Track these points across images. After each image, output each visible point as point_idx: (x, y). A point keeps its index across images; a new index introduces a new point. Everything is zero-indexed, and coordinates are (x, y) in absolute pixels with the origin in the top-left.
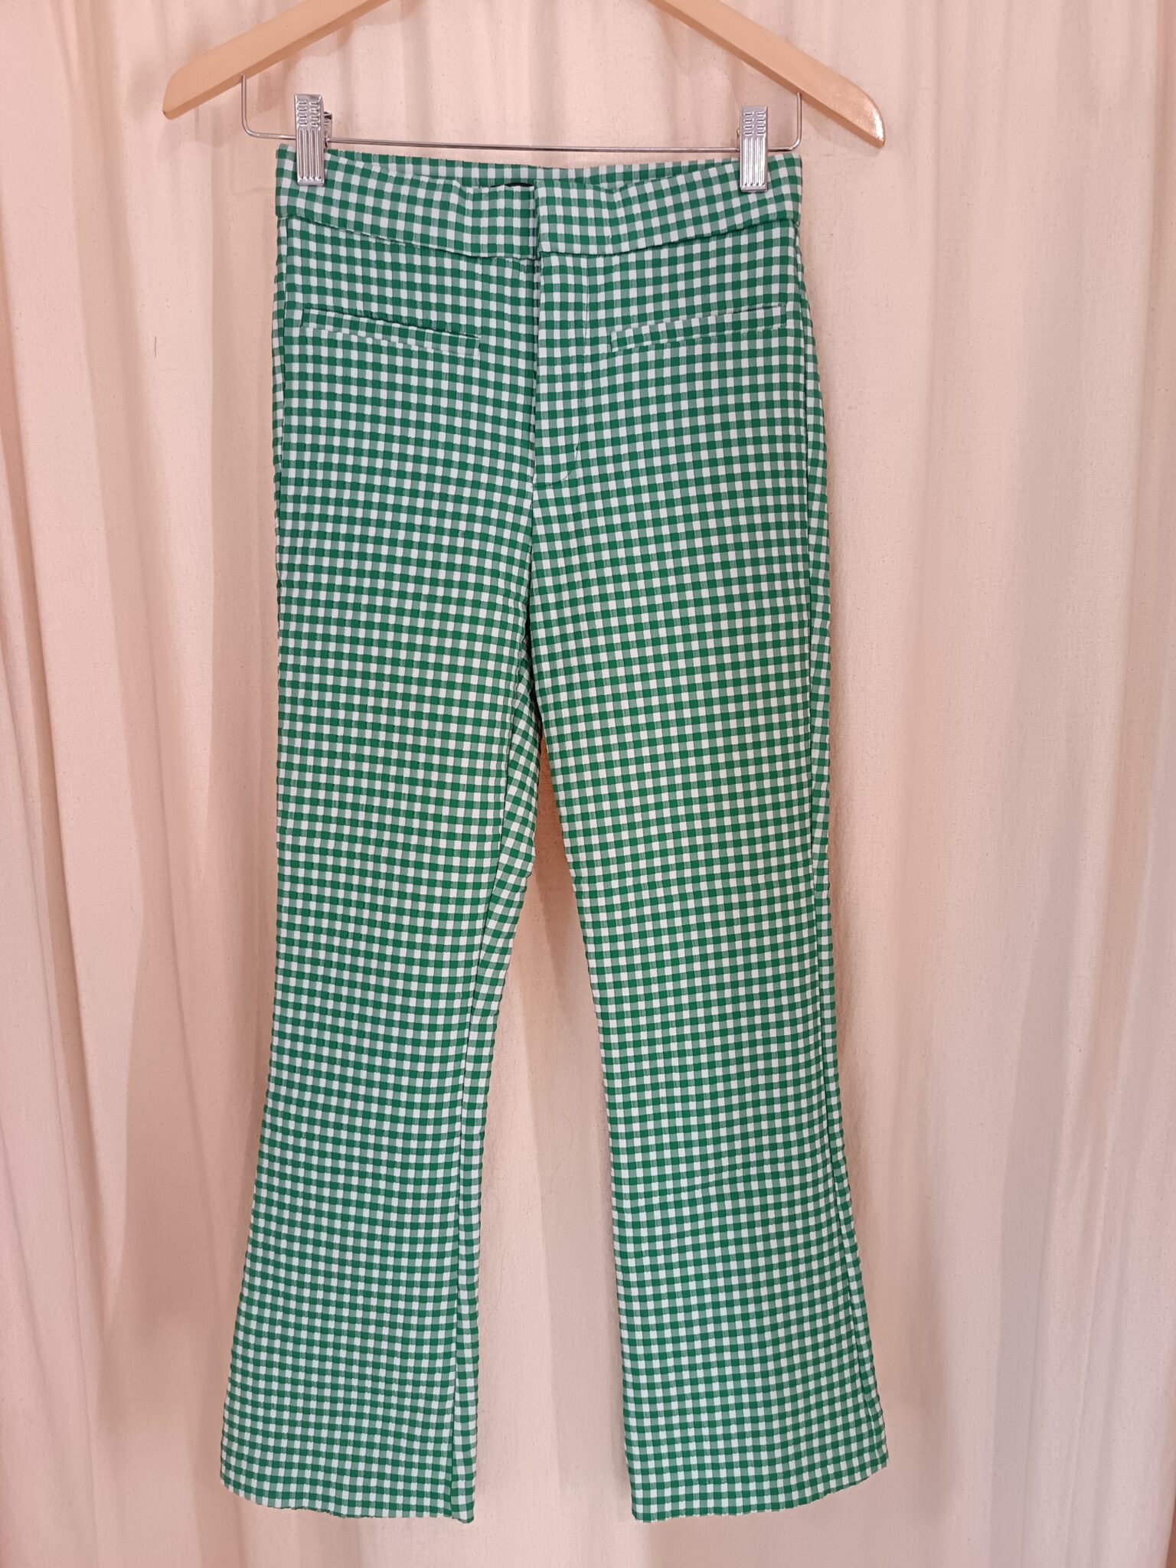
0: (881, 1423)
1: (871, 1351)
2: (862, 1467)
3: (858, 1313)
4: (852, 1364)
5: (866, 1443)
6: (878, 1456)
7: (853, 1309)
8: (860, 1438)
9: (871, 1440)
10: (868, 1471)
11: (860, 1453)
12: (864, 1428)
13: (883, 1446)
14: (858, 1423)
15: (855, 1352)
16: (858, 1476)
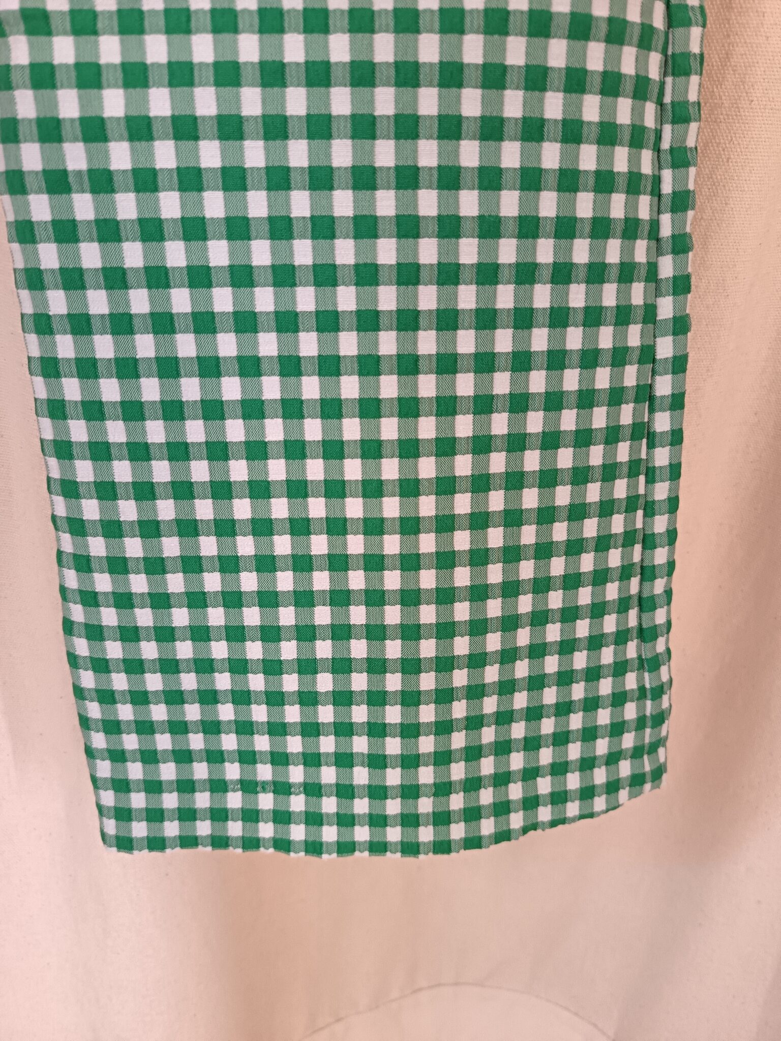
0: (665, 704)
1: (672, 552)
2: (612, 787)
3: (662, 457)
4: (625, 573)
5: (628, 741)
6: (648, 768)
7: (651, 446)
8: (617, 729)
9: (640, 737)
10: (623, 794)
11: (613, 759)
12: (630, 711)
13: (661, 751)
14: (619, 699)
15: (638, 548)
16: (600, 803)
